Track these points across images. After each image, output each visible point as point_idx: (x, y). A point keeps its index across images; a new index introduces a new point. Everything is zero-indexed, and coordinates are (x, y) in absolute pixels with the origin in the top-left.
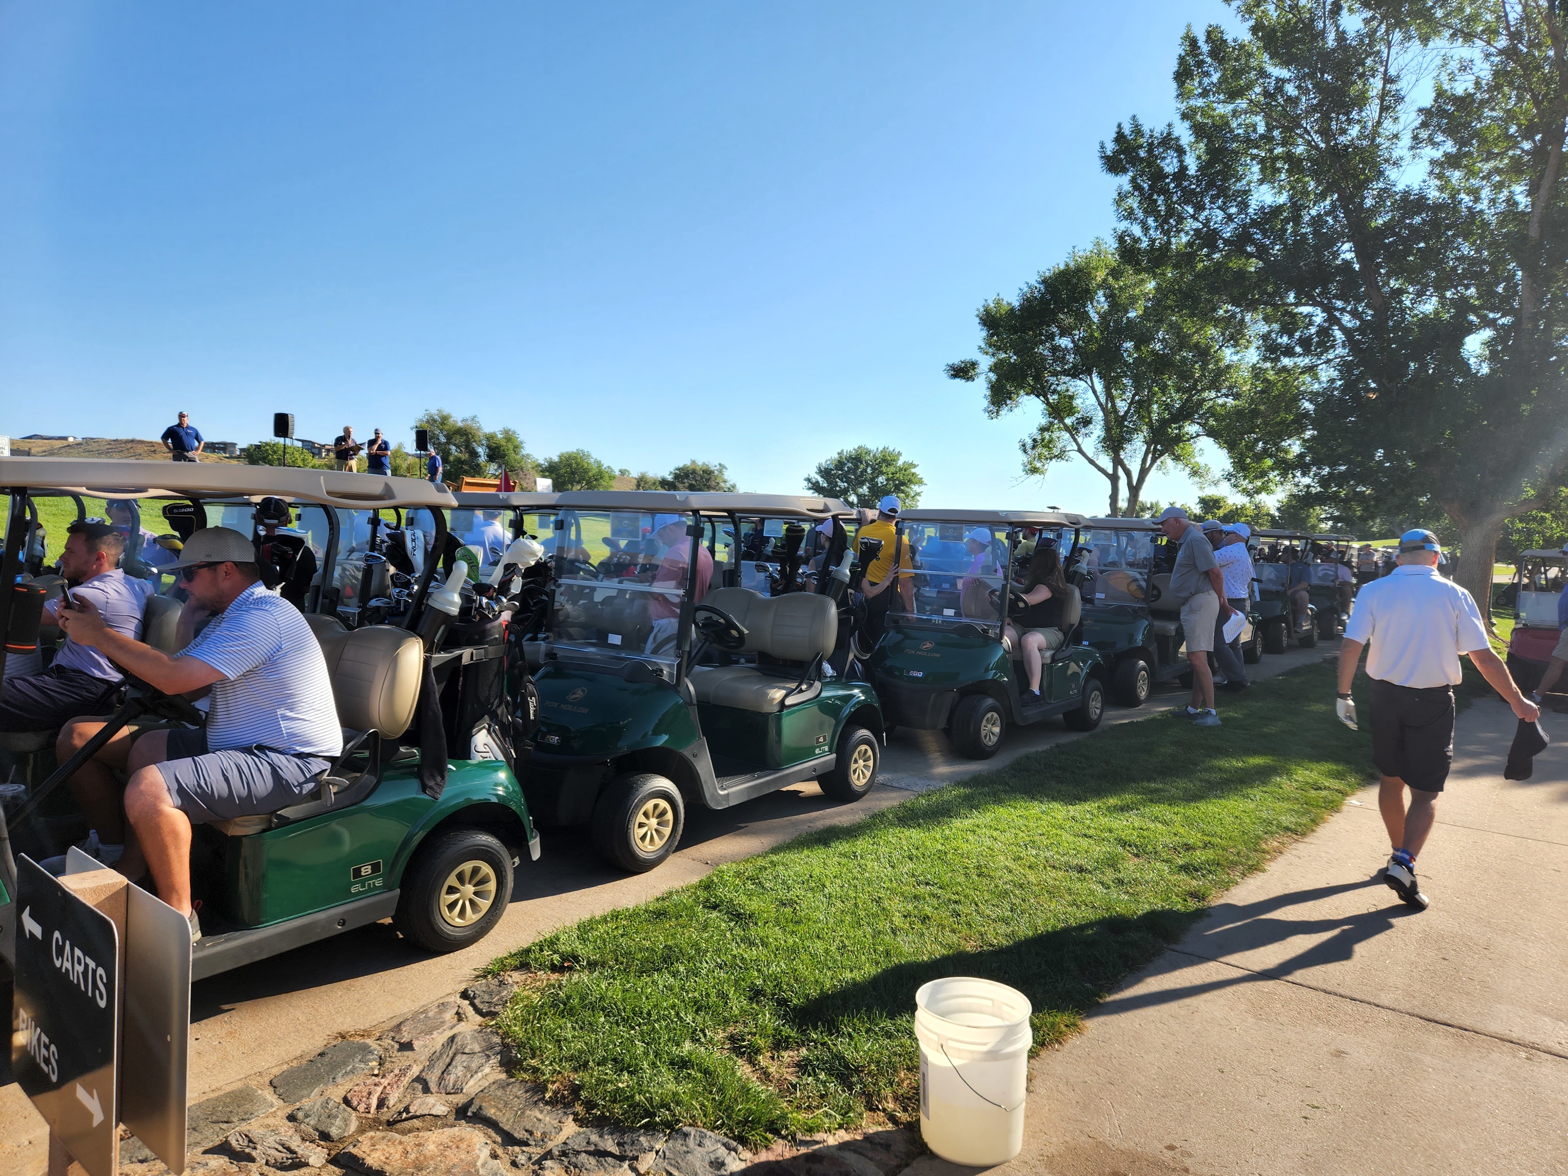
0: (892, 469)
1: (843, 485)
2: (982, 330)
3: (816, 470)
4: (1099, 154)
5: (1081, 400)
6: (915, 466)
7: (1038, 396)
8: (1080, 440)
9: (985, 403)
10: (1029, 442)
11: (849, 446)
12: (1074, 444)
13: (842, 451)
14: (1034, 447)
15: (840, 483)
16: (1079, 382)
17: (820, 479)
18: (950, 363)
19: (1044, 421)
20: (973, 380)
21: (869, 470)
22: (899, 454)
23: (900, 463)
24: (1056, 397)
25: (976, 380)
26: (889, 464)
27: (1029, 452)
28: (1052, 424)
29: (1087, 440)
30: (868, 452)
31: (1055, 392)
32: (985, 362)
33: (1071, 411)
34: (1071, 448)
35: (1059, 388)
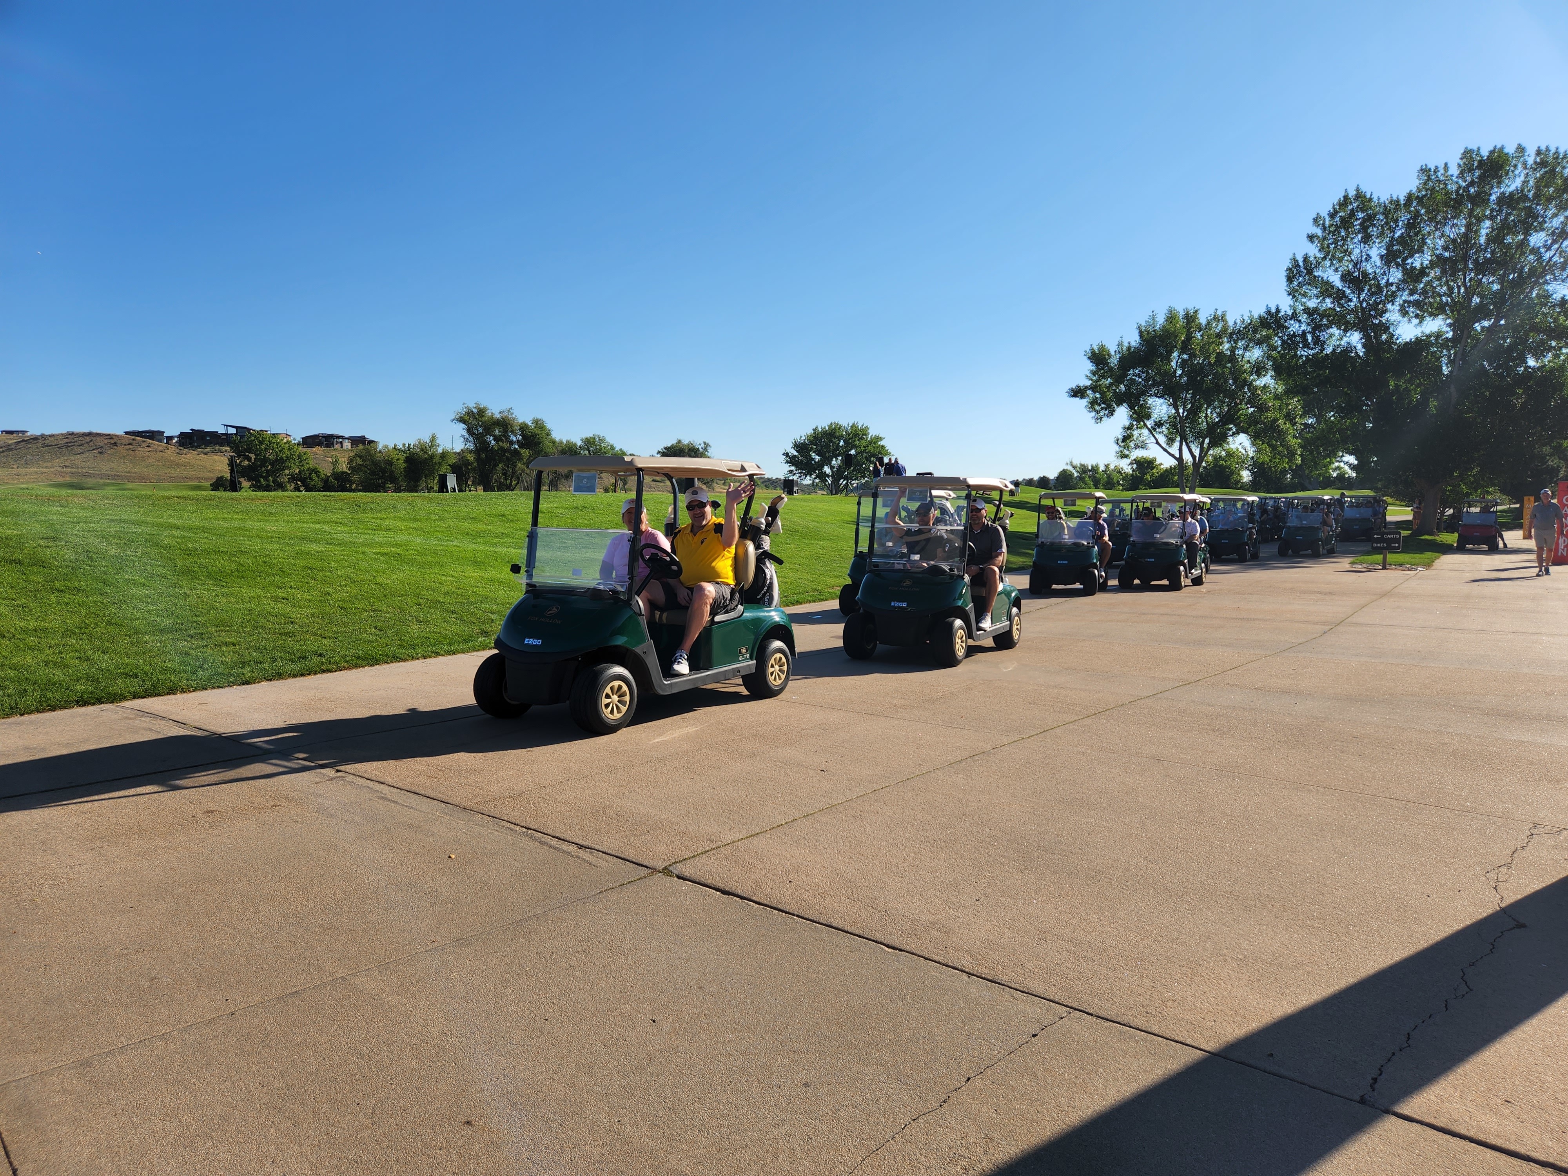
0: (863, 442)
1: (817, 458)
2: (1088, 364)
3: (792, 445)
5: (1157, 411)
7: (1128, 408)
8: (1157, 436)
10: (1119, 438)
11: (823, 423)
12: (1153, 438)
13: (816, 427)
15: (813, 457)
16: (1157, 400)
17: (796, 454)
18: (1071, 387)
19: (1129, 423)
20: (1083, 397)
21: (842, 443)
22: (867, 428)
23: (869, 436)
24: (1139, 407)
25: (1085, 399)
26: (859, 438)
27: (1120, 443)
28: (1134, 425)
30: (840, 428)
31: (1139, 403)
32: (1090, 385)
33: (1150, 416)
34: (1150, 441)
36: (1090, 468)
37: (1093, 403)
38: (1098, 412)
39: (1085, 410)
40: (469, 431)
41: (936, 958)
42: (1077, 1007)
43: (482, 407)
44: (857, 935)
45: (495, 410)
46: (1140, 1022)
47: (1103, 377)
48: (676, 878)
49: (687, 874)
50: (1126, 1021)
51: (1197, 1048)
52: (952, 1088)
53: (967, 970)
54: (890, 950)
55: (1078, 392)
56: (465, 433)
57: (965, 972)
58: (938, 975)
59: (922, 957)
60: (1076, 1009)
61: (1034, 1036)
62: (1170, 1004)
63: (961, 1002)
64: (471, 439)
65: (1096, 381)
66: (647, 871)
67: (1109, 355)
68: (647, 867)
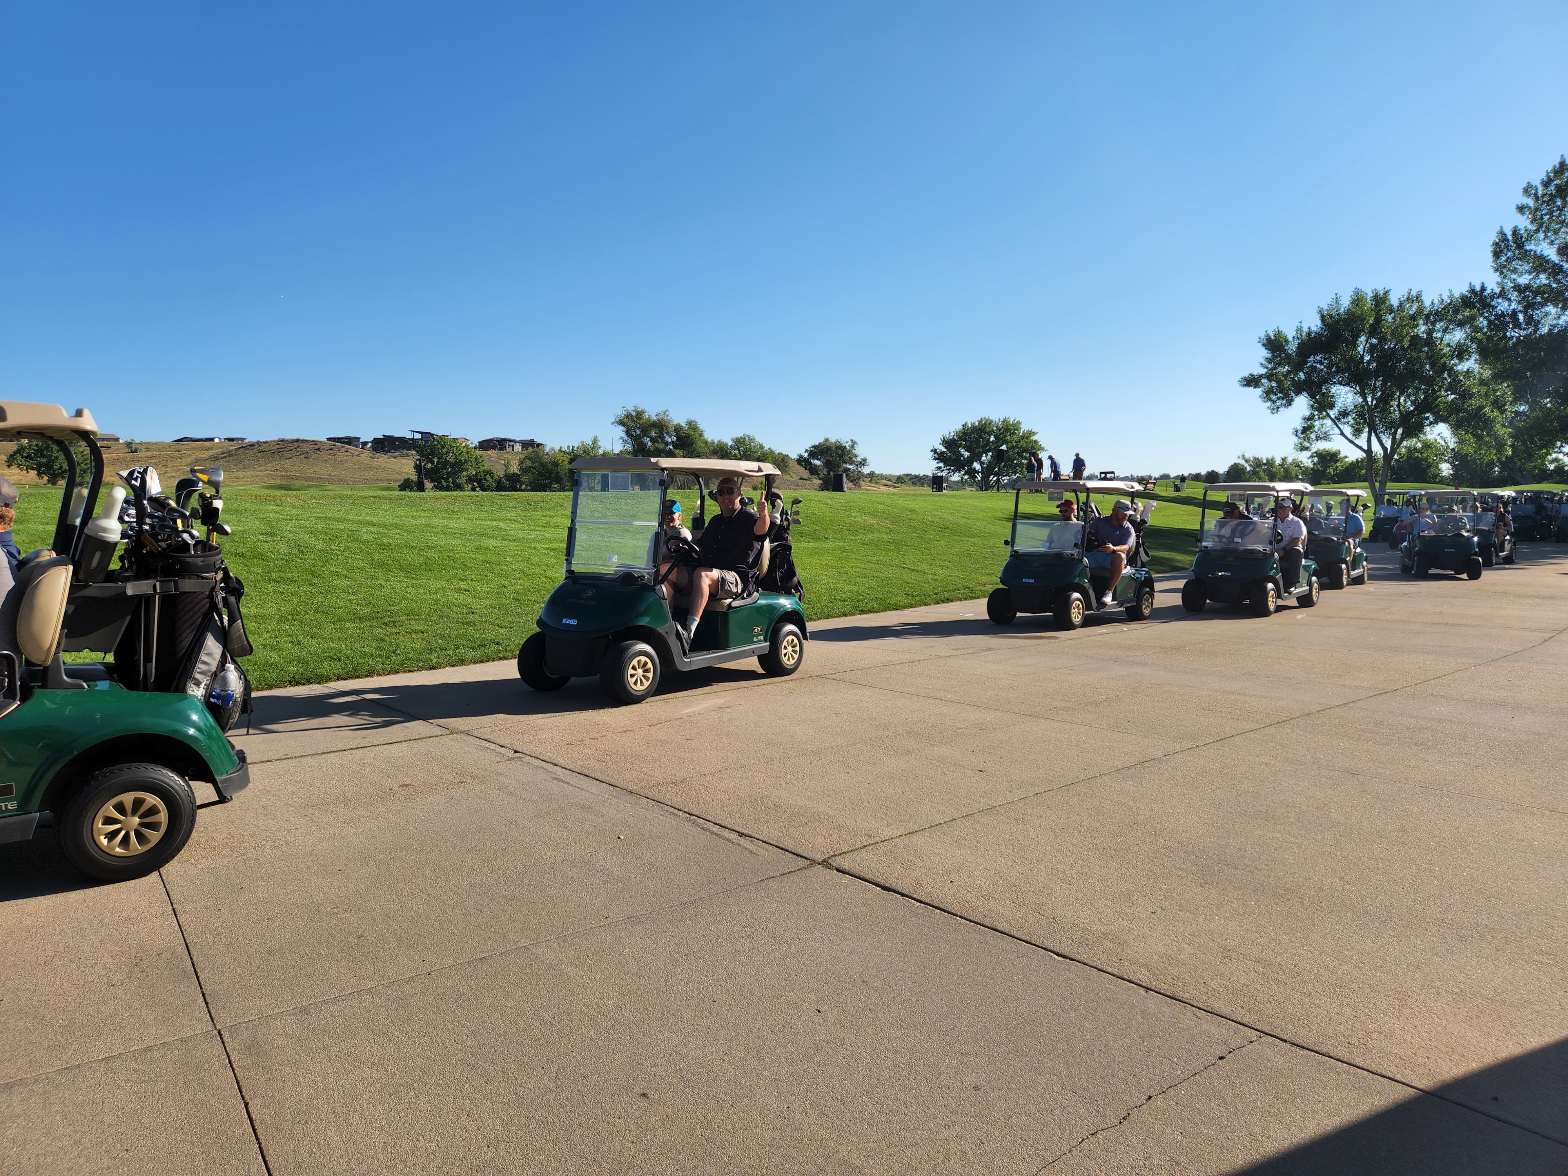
1: (966, 454)
2: (1264, 351)
3: (941, 441)
5: (1342, 399)
6: (1034, 434)
7: (1309, 397)
8: (1341, 426)
10: (1298, 429)
11: (973, 419)
12: (1337, 429)
13: (966, 423)
15: (963, 453)
16: (1341, 388)
17: (944, 450)
18: (1243, 376)
19: (1307, 413)
20: (1257, 387)
21: (992, 439)
22: (1021, 423)
23: (1021, 431)
24: (1320, 397)
26: (1011, 433)
27: (1299, 435)
30: (991, 423)
31: (1322, 394)
32: (1265, 374)
33: (1333, 406)
34: (1333, 433)
35: (1325, 391)
36: (1265, 461)
37: (1268, 393)
38: (1274, 402)
39: (1260, 400)
40: (628, 433)
41: (1110, 970)
42: (1268, 1032)
43: (640, 410)
44: (1024, 941)
45: (652, 413)
46: (1341, 1053)
47: (1280, 364)
48: (835, 871)
49: (846, 867)
50: (1324, 1051)
51: (1408, 1085)
52: (1132, 1105)
53: (1144, 984)
54: (1060, 959)
55: (1251, 381)
56: (623, 435)
57: (1142, 986)
58: (1113, 988)
59: (1095, 968)
60: (1267, 1034)
61: (1221, 1058)
62: (1375, 1036)
63: (1139, 1017)
64: (629, 441)
65: (1272, 369)
66: (806, 862)
67: (1287, 341)
68: (806, 859)
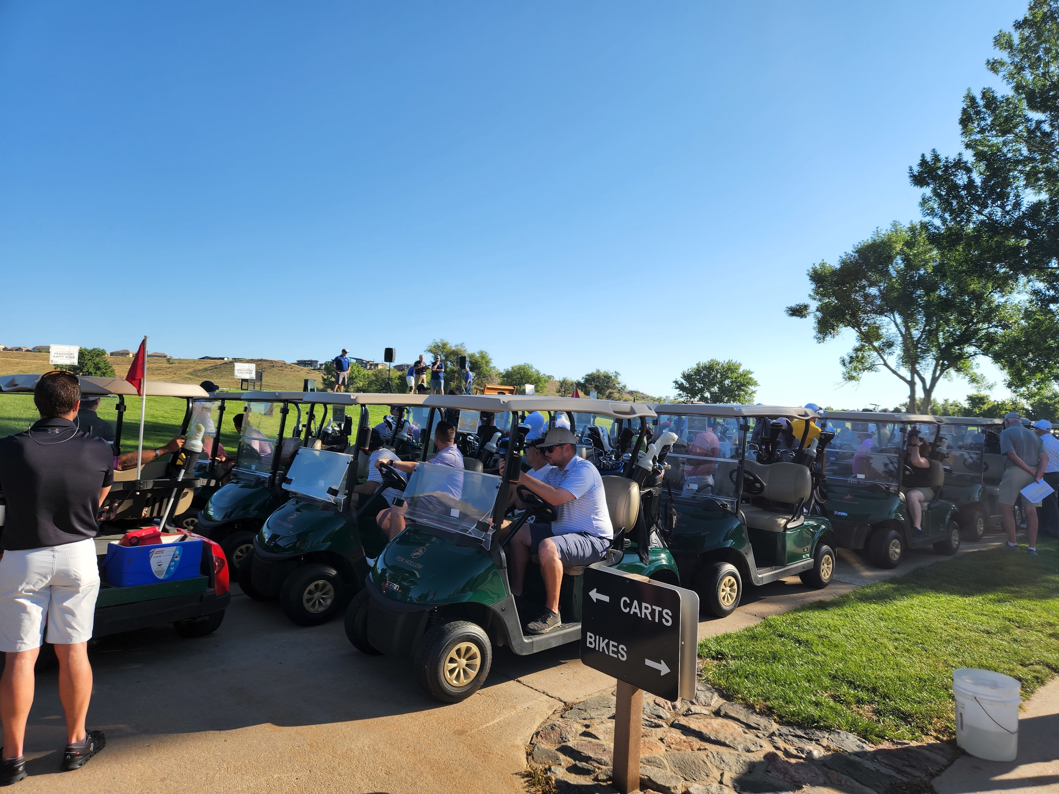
0: (735, 375)
1: (700, 386)
2: (811, 284)
3: (681, 376)
4: (909, 175)
5: (886, 330)
6: (751, 373)
7: (853, 328)
8: (885, 357)
9: (814, 333)
10: (847, 359)
11: (705, 360)
12: (881, 360)
13: (699, 363)
14: (850, 362)
15: (698, 385)
16: (884, 318)
17: (684, 382)
18: (789, 306)
19: (857, 344)
20: (806, 317)
21: (719, 376)
22: (740, 365)
23: (741, 371)
24: (866, 328)
25: (808, 317)
26: (733, 372)
27: (848, 365)
28: (863, 346)
29: (890, 357)
30: (718, 364)
31: (866, 324)
32: (814, 305)
33: (878, 337)
34: (879, 363)
35: (869, 322)
43: (445, 342)
45: (453, 344)
55: (800, 311)
67: (830, 272)
